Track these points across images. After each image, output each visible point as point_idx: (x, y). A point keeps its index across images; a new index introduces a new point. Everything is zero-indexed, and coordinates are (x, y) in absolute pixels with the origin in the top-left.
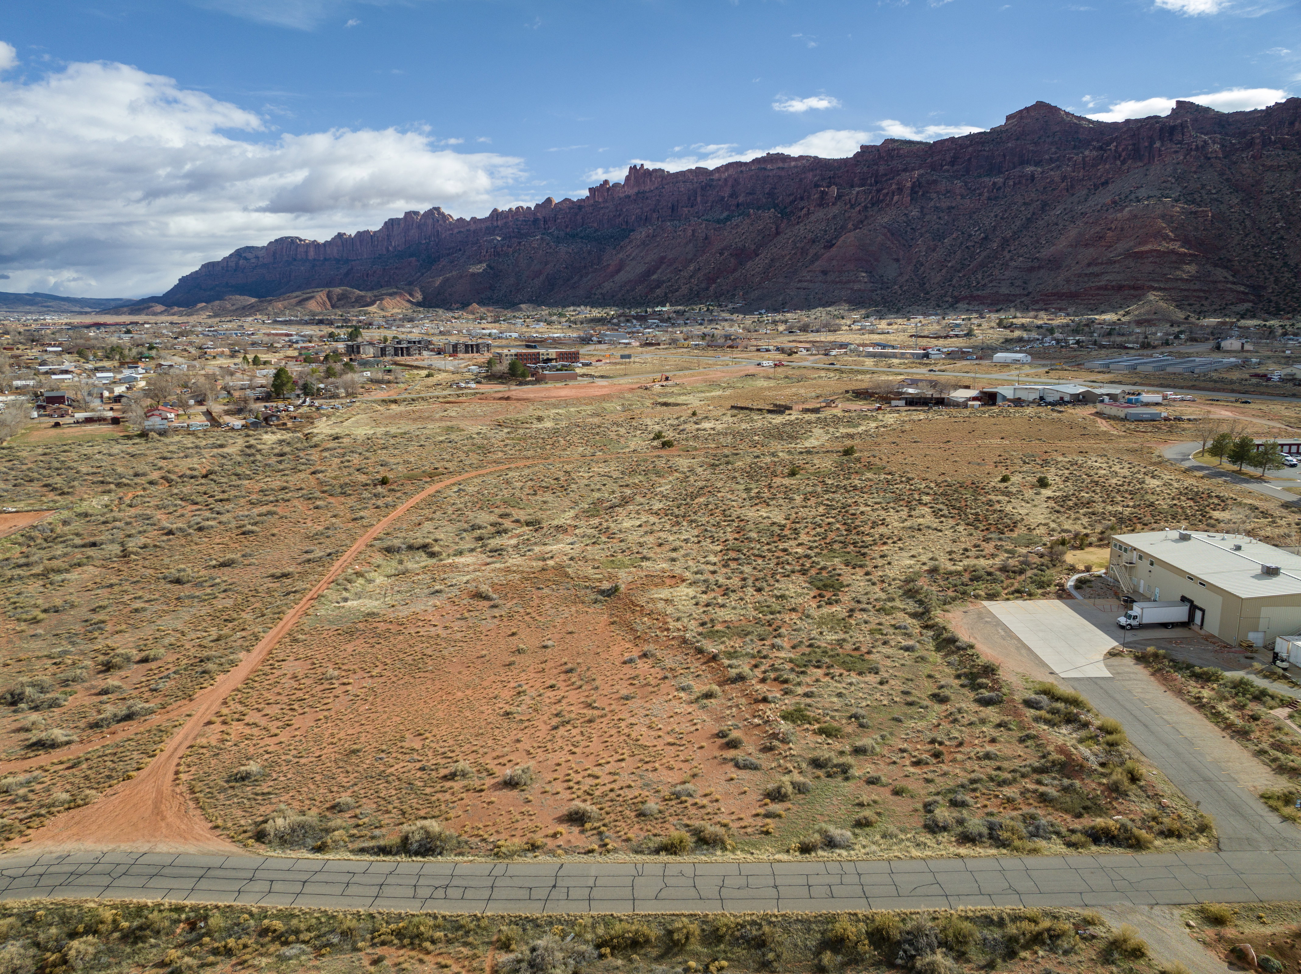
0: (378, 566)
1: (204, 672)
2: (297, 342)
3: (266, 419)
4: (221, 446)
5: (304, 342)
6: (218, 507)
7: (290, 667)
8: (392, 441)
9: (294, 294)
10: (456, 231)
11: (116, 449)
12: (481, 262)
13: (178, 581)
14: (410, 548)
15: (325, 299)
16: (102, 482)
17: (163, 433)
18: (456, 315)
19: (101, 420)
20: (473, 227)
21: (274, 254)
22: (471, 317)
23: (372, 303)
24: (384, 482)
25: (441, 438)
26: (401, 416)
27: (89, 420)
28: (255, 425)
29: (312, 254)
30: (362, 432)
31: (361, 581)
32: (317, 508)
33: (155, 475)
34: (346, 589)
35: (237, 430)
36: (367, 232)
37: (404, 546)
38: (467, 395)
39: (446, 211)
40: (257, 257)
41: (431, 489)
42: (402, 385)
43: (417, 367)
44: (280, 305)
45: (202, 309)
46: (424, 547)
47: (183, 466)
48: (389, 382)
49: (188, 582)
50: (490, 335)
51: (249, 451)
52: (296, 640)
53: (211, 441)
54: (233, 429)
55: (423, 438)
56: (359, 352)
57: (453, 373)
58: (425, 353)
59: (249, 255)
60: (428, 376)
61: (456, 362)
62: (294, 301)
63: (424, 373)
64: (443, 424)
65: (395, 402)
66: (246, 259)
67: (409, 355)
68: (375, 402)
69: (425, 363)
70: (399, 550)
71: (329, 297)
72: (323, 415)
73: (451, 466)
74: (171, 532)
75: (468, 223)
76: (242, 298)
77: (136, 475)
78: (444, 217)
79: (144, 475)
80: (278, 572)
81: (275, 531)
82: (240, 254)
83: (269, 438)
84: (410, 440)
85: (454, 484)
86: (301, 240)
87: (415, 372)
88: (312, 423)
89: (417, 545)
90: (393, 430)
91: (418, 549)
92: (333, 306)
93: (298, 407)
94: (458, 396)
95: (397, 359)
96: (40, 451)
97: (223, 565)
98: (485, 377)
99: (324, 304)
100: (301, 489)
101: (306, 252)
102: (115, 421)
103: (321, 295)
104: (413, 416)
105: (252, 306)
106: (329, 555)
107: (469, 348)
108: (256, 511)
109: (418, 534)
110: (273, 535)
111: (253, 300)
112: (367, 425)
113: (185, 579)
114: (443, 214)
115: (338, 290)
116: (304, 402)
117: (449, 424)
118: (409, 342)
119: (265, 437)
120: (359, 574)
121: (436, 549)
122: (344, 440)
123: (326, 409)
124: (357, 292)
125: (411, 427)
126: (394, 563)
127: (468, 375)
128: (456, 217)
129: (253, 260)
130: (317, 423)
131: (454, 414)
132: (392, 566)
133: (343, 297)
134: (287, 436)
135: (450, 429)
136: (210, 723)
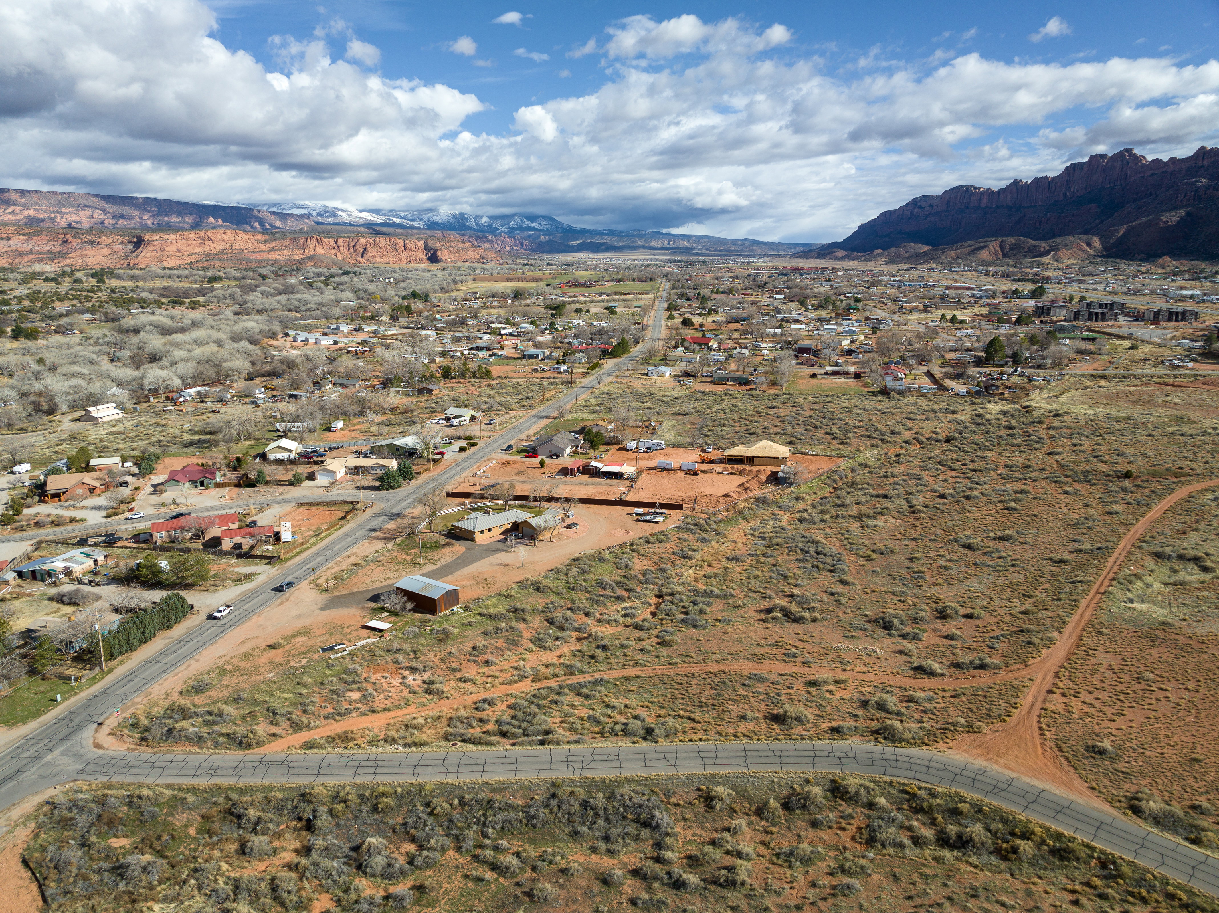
0: (1152, 571)
1: (1029, 643)
2: (981, 298)
3: (987, 388)
4: (954, 412)
5: (988, 297)
6: (976, 476)
7: (1102, 658)
8: (1117, 426)
9: (967, 243)
10: (1148, 173)
11: (868, 404)
12: (1175, 208)
13: (969, 547)
14: (1181, 557)
15: (998, 248)
16: (869, 437)
17: (901, 393)
18: (1143, 269)
19: (845, 374)
20: (1171, 168)
21: (948, 202)
22: (1160, 271)
23: (1046, 253)
24: (1127, 475)
25: (1172, 429)
26: (1117, 396)
27: (836, 373)
28: (978, 394)
29: (985, 201)
30: (1083, 410)
31: (1139, 583)
32: (1066, 493)
33: (907, 435)
34: (1128, 590)
35: (963, 396)
36: (1046, 178)
37: (1174, 555)
38: (1185, 376)
39: (1137, 151)
40: (931, 206)
41: (1182, 492)
42: (1105, 357)
43: (1118, 337)
44: (953, 254)
45: (879, 255)
46: (1196, 560)
47: (928, 428)
48: (1091, 353)
49: (978, 549)
50: (1192, 297)
51: (978, 419)
52: (1100, 633)
53: (943, 405)
54: (958, 395)
55: (1150, 425)
56: (1048, 314)
57: (1160, 346)
58: (1121, 318)
59: (923, 204)
60: (1132, 348)
61: (1160, 331)
62: (966, 250)
63: (1127, 343)
64: (1171, 412)
65: (1105, 377)
66: (921, 207)
67: (1103, 320)
68: (1084, 376)
69: (1124, 331)
70: (1169, 558)
71: (1002, 247)
72: (1036, 387)
73: (1198, 467)
74: (943, 496)
75: (1166, 164)
76: (915, 245)
77: (893, 433)
78: (1136, 159)
79: (899, 433)
80: (1057, 557)
81: (1036, 513)
82: (915, 203)
83: (994, 408)
84: (1136, 426)
85: (1207, 490)
86: (975, 188)
87: (1116, 341)
88: (1027, 395)
89: (1188, 556)
90: (1114, 413)
91: (1189, 560)
92: (1005, 256)
93: (1010, 375)
94: (1175, 377)
95: (1093, 323)
96: (810, 398)
97: (1002, 538)
98: (1200, 354)
99: (996, 253)
100: (1044, 470)
101: (980, 200)
102: (857, 376)
103: (994, 245)
104: (1131, 398)
105: (925, 254)
106: (1099, 549)
107: (1173, 316)
108: (1010, 486)
109: (1186, 544)
110: (1035, 516)
111: (926, 248)
112: (1084, 403)
113: (975, 547)
114: (1135, 155)
115: (1012, 240)
116: (1016, 371)
117: (1177, 413)
118: (1101, 306)
119: (991, 406)
120: (1138, 577)
121: (1209, 564)
122: (1065, 418)
123: (1038, 381)
124: (1031, 241)
125: (1134, 412)
126: (1166, 571)
127: (1179, 351)
128: (1150, 158)
129: (927, 209)
130: (1032, 396)
131: (1179, 401)
132: (1163, 571)
133: (1015, 247)
134: (1009, 407)
135: (1179, 419)
136: (1050, 692)
